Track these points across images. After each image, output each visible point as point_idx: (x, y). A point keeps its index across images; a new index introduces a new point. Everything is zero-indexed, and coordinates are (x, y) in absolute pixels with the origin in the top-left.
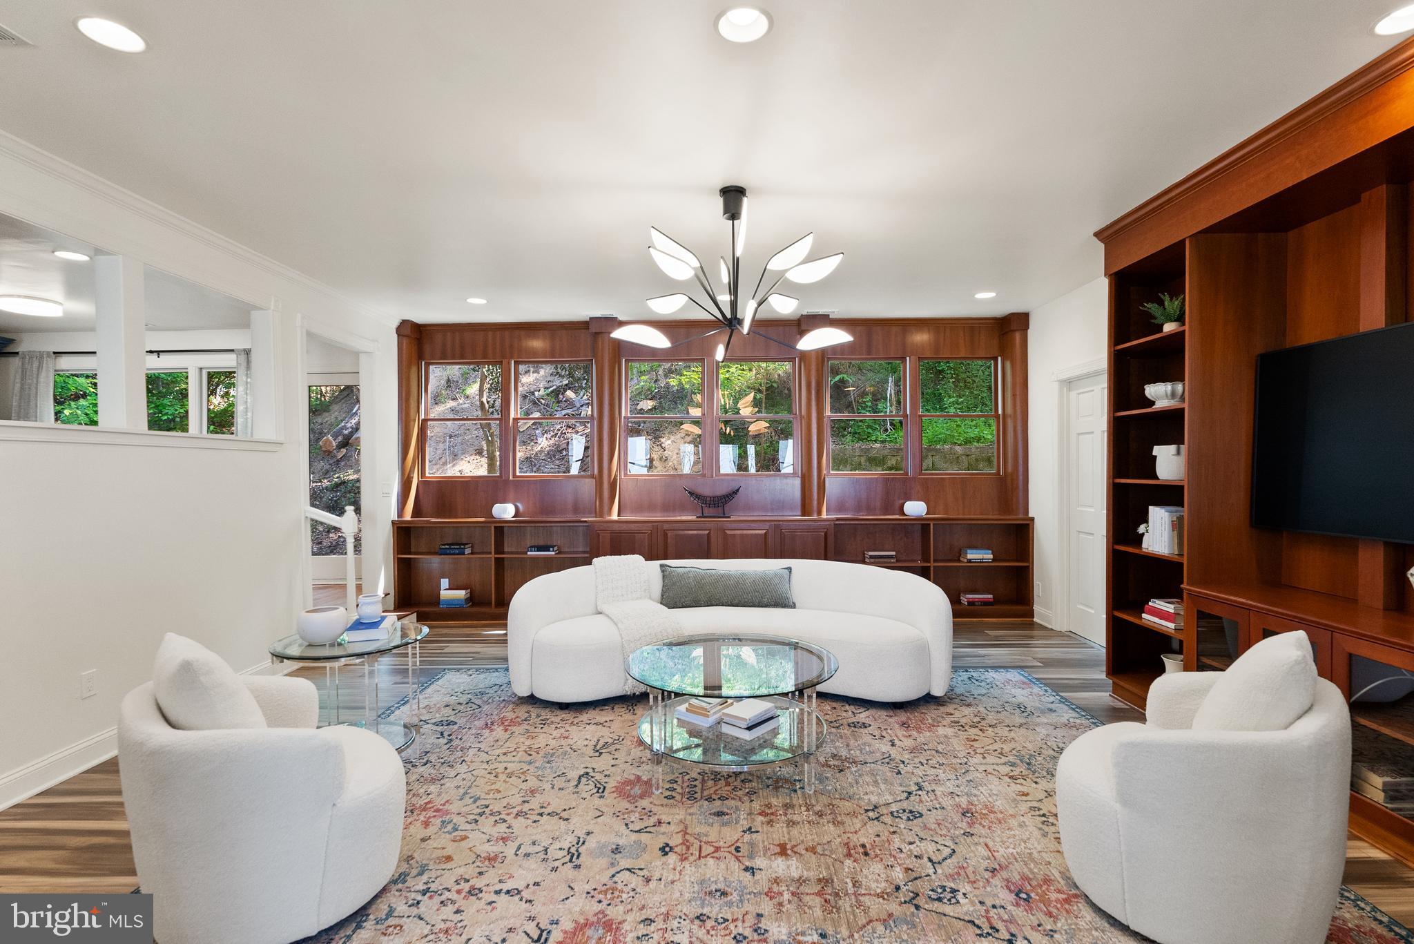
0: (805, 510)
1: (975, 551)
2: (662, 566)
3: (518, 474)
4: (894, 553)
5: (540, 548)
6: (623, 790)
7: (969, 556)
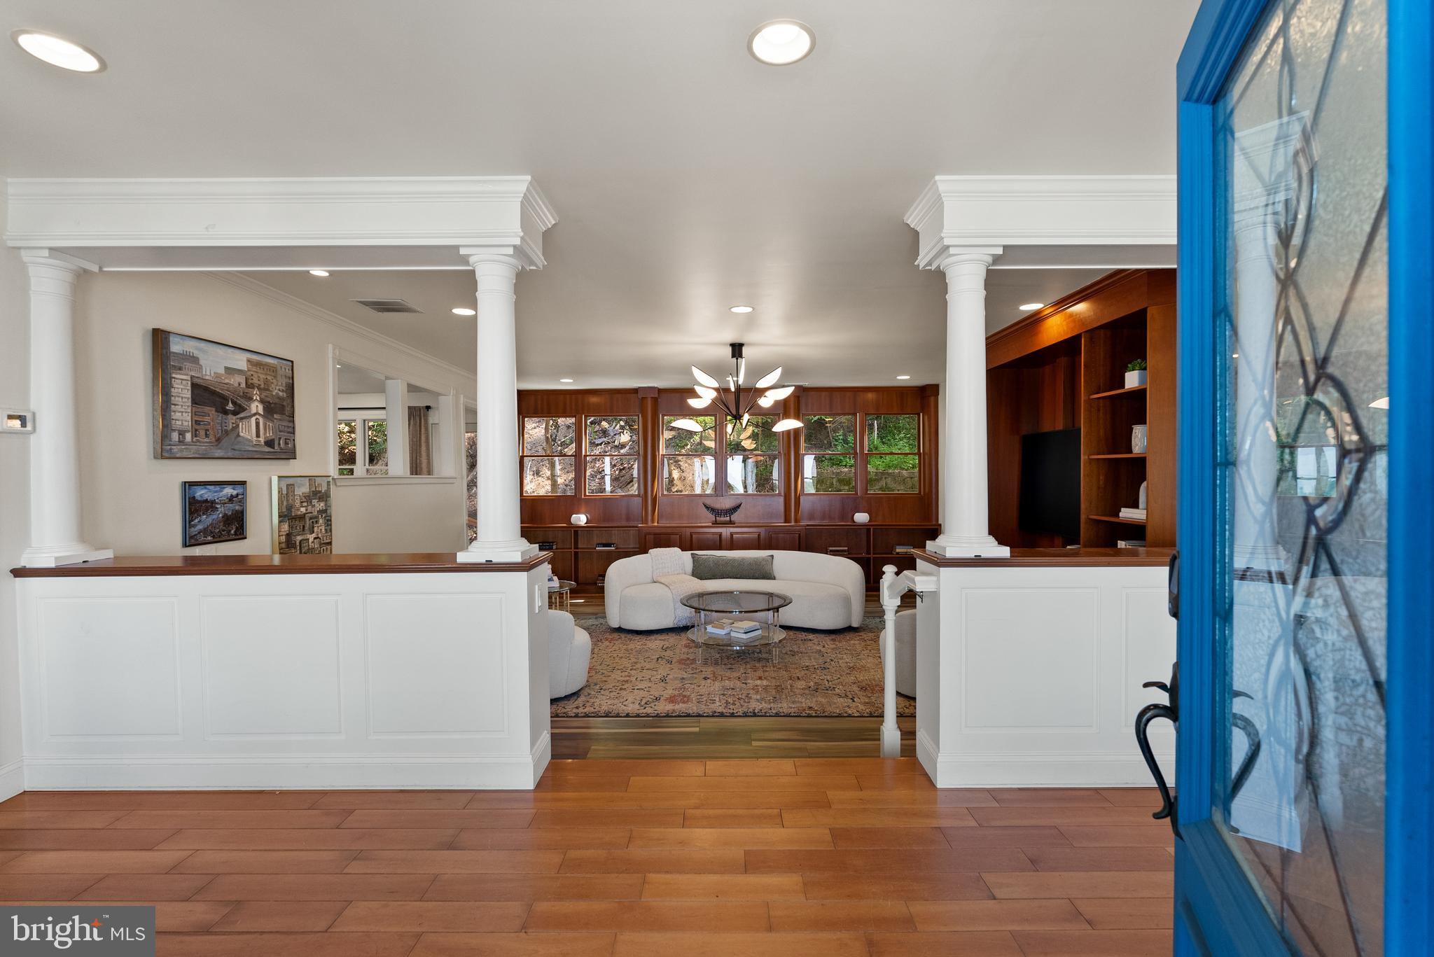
0: (787, 520)
1: (901, 547)
2: (692, 554)
3: (587, 494)
4: (846, 548)
5: (605, 545)
6: (680, 662)
7: (898, 550)
